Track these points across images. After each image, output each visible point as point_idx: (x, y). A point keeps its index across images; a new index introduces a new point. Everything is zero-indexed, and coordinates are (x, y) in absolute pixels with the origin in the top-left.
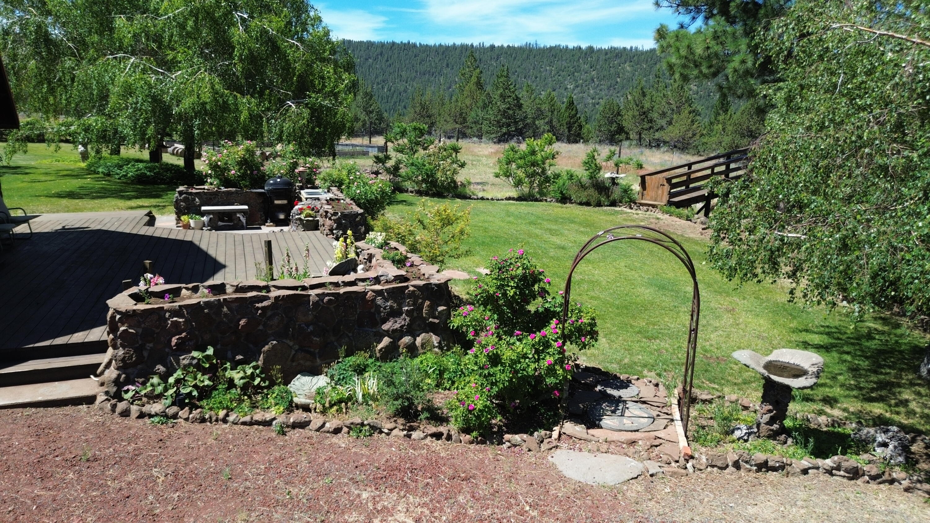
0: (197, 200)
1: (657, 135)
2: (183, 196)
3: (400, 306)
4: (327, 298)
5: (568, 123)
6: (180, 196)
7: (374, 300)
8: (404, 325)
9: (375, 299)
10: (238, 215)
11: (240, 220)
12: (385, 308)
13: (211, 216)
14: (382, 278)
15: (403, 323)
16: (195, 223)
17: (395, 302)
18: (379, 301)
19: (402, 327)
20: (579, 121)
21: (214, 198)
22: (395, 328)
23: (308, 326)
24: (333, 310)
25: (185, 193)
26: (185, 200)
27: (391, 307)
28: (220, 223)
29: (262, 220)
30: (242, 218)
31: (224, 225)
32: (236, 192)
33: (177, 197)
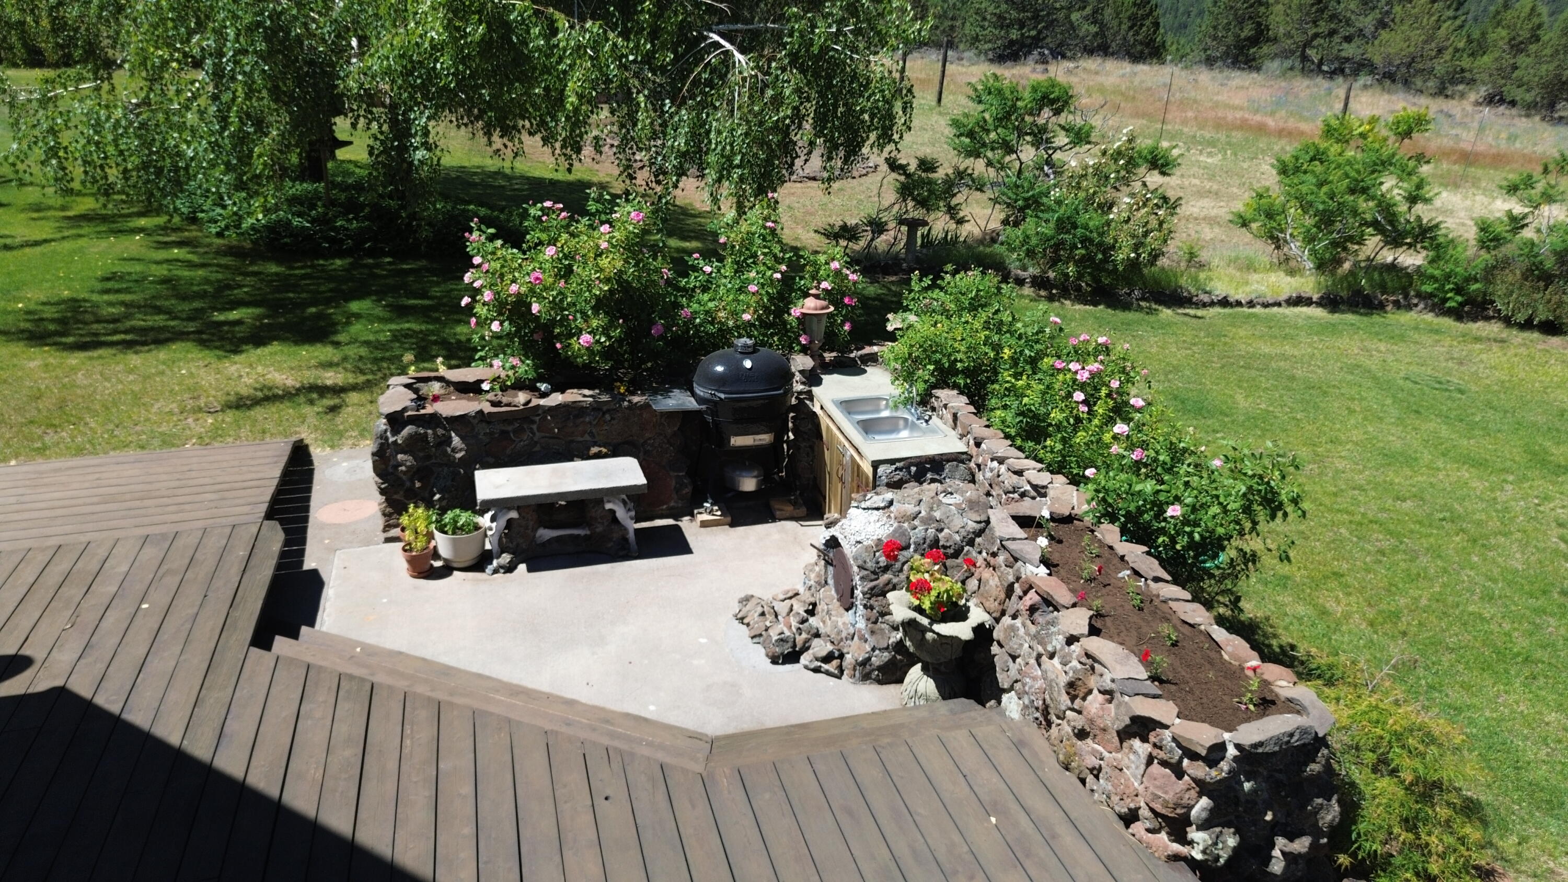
0: (456, 441)
1: (1349, 50)
2: (408, 430)
5: (1133, 18)
6: (395, 432)
10: (608, 506)
11: (615, 520)
13: (510, 514)
16: (455, 545)
20: (1155, 14)
21: (520, 430)
25: (413, 420)
26: (410, 446)
28: (545, 534)
29: (682, 498)
30: (620, 513)
31: (558, 539)
32: (597, 407)
33: (383, 436)
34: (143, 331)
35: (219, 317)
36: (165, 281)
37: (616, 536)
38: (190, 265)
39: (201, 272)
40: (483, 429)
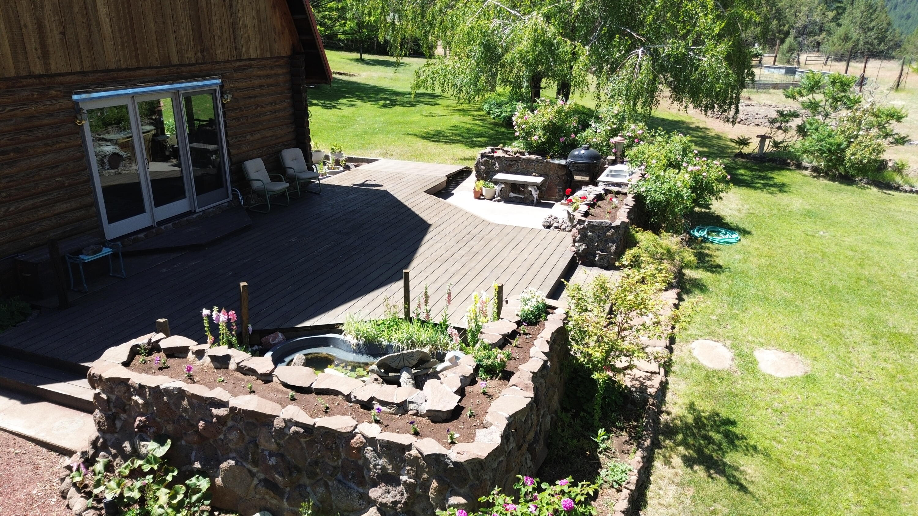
0: (497, 165)
2: (485, 159)
3: (399, 470)
4: (293, 429)
6: (482, 159)
7: (360, 450)
8: (400, 502)
9: (364, 447)
10: (530, 189)
11: (531, 194)
12: (375, 466)
13: (503, 186)
14: (411, 406)
15: (398, 498)
16: (488, 192)
17: (391, 462)
18: (369, 452)
19: (395, 503)
21: (514, 164)
22: (384, 501)
23: (271, 455)
24: (304, 445)
25: (487, 156)
26: (486, 163)
27: (383, 468)
28: (512, 195)
29: (560, 196)
30: (533, 192)
31: (516, 197)
32: (537, 161)
33: (479, 160)
34: (452, 140)
35: (475, 139)
36: (468, 129)
37: (531, 199)
38: (479, 126)
39: (480, 128)
40: (504, 162)
